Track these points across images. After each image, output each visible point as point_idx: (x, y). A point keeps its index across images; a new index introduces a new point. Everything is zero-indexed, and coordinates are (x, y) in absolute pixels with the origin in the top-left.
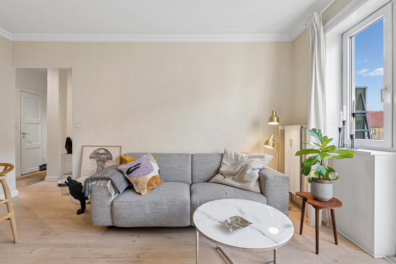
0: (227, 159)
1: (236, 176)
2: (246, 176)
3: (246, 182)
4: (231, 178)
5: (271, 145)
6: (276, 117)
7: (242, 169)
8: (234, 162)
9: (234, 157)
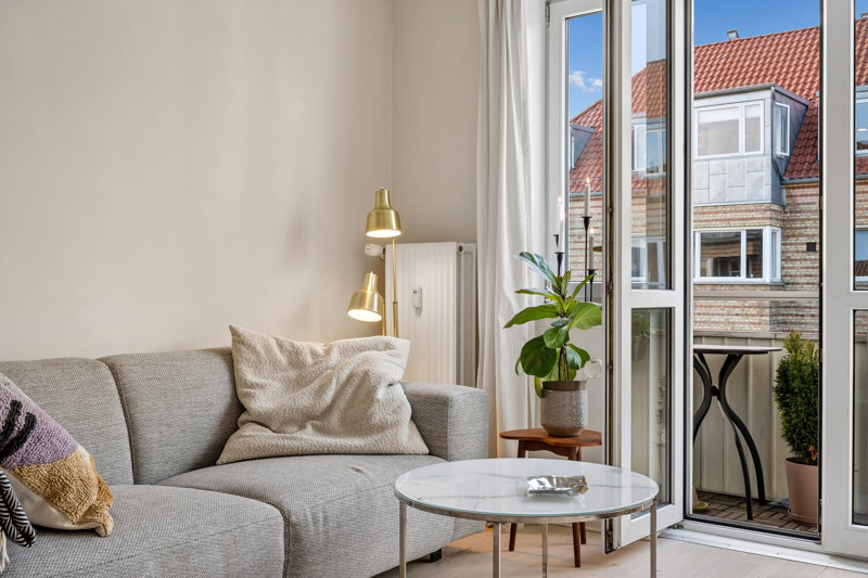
0: (257, 366)
1: (334, 419)
2: (376, 408)
3: (381, 428)
4: (309, 428)
5: (375, 309)
6: (392, 212)
7: (350, 390)
8: (292, 374)
9: (283, 359)
